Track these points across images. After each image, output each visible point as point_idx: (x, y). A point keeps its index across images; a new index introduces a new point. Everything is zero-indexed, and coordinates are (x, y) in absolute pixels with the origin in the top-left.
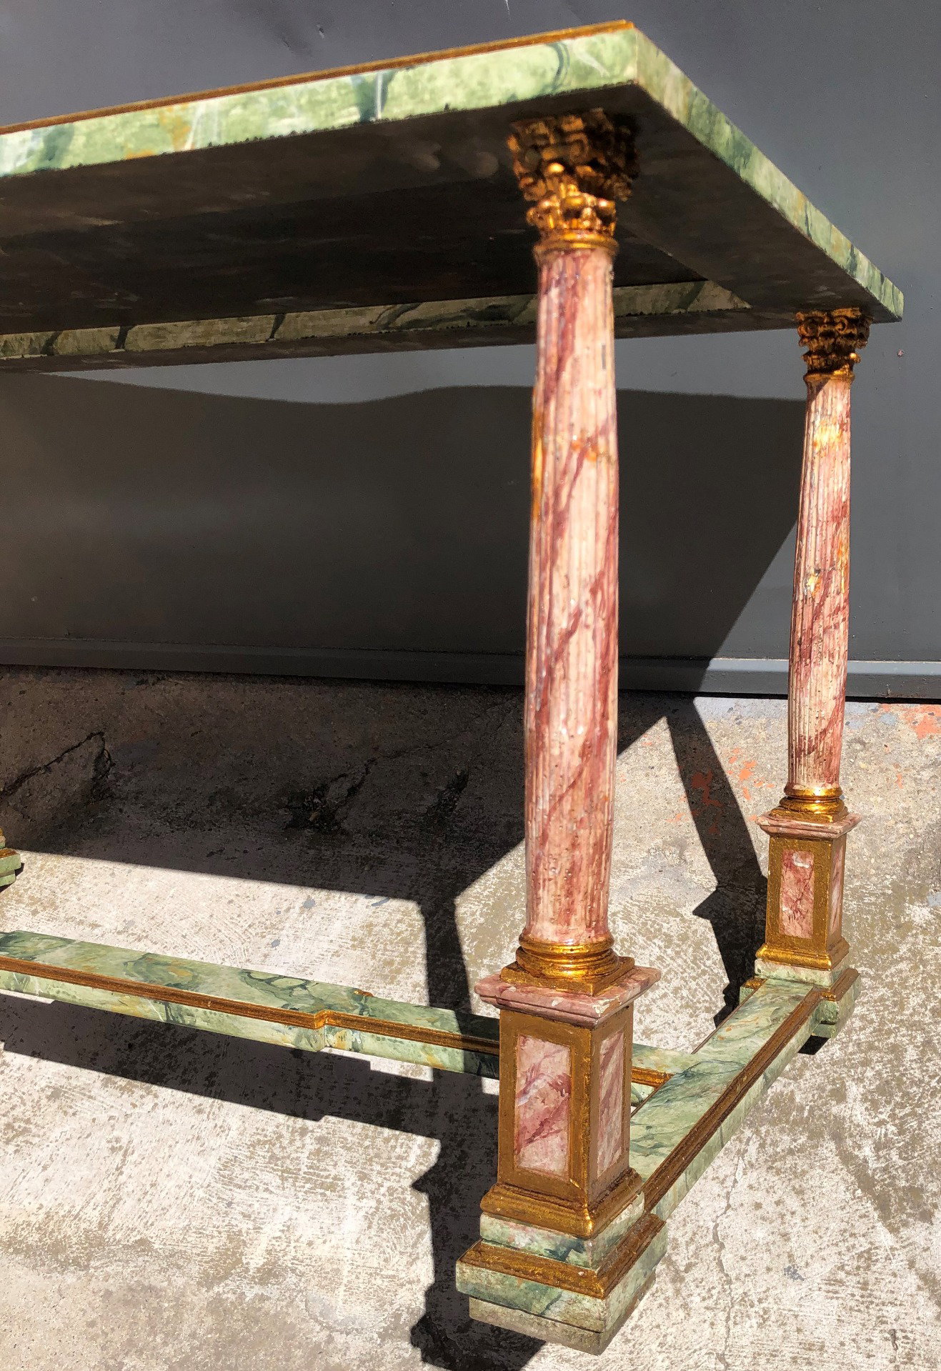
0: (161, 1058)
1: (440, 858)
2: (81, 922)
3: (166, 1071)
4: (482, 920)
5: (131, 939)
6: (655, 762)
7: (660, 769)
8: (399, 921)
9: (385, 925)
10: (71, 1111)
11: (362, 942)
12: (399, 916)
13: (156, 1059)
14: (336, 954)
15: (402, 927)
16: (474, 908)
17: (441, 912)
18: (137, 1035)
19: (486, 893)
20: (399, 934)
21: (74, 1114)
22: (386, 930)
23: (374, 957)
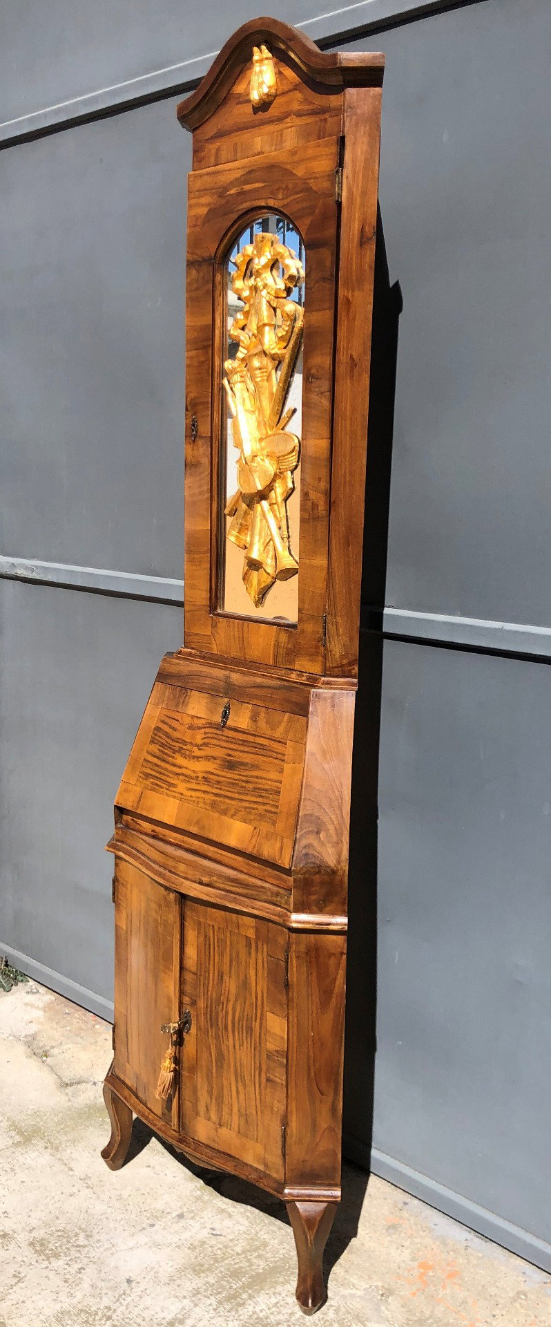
0: (64, 1247)
1: (261, 1230)
2: (65, 1164)
3: (62, 1254)
4: (261, 1271)
5: (85, 1185)
6: (406, 1244)
7: (407, 1249)
8: (219, 1249)
9: (211, 1247)
10: (6, 1247)
11: (195, 1248)
12: (221, 1246)
13: (61, 1246)
14: (178, 1247)
15: (219, 1252)
16: (261, 1263)
17: (243, 1256)
18: (58, 1231)
19: (272, 1259)
20: (215, 1255)
21: (7, 1250)
22: (210, 1249)
23: (196, 1258)
